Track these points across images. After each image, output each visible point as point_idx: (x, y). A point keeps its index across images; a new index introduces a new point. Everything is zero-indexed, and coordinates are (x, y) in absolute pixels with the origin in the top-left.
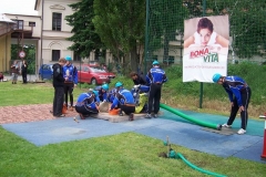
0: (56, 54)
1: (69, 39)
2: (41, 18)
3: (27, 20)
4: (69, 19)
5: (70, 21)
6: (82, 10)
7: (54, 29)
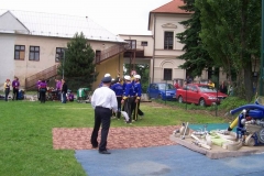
0: (168, 73)
1: (181, 58)
2: (153, 37)
3: (139, 40)
4: (180, 37)
5: (181, 38)
6: (193, 27)
7: (165, 48)
